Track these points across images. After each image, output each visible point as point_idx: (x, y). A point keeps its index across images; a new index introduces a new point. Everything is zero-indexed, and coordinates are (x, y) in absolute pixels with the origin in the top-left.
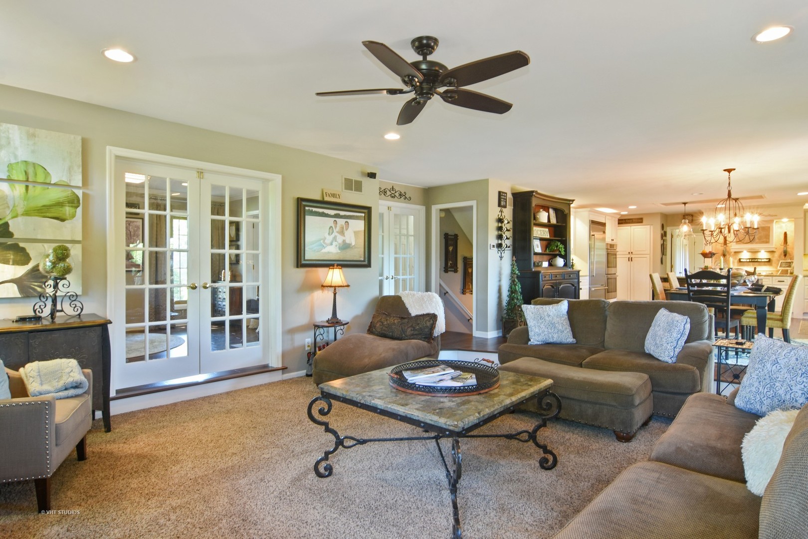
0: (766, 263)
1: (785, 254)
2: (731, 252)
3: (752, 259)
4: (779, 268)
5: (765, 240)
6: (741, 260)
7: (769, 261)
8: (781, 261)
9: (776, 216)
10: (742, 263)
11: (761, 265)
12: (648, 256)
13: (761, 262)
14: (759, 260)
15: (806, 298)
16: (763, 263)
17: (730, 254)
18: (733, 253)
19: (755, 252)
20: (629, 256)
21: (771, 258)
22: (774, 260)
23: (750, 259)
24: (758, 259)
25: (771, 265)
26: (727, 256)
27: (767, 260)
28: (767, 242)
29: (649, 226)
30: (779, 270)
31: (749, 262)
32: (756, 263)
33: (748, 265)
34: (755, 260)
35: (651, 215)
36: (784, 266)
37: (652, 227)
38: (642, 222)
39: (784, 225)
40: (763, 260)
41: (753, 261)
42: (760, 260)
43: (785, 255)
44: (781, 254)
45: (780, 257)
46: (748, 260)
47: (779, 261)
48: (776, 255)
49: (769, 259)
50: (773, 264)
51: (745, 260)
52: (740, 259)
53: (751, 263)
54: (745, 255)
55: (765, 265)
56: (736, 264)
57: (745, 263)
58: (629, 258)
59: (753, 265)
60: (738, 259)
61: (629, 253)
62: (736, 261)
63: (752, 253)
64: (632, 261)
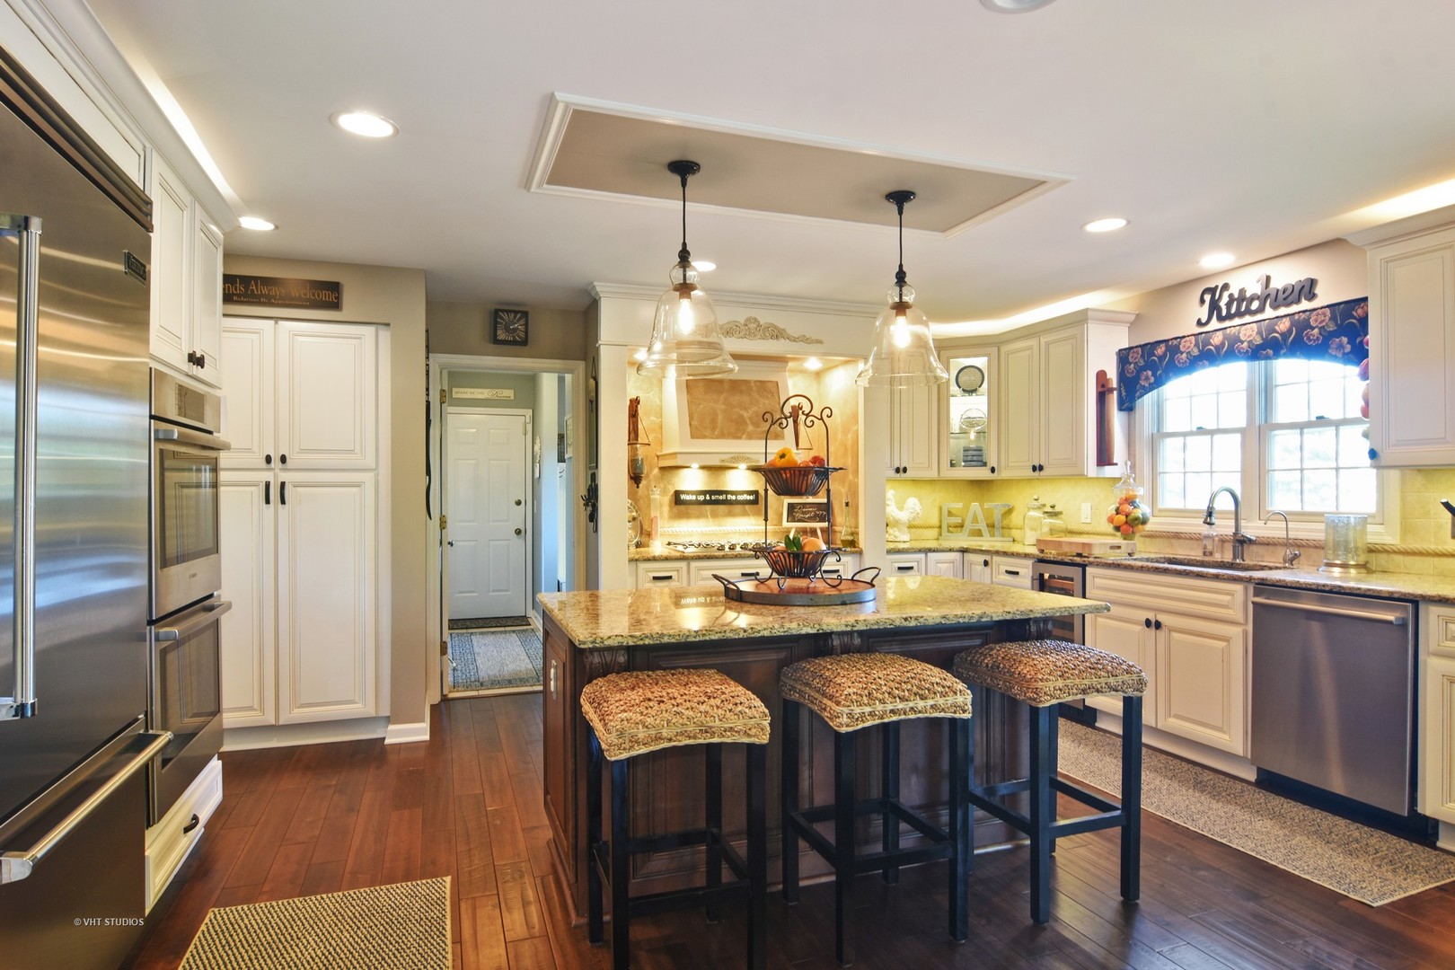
0: (747, 507)
3: (712, 493)
4: (785, 524)
6: (683, 497)
7: (756, 500)
9: (821, 342)
10: (683, 507)
11: (731, 514)
12: (368, 478)
13: (737, 502)
14: (729, 497)
16: (738, 508)
17: (649, 476)
18: (657, 470)
19: (720, 469)
20: (268, 476)
23: (704, 493)
24: (727, 493)
25: (763, 513)
26: (644, 484)
27: (751, 498)
29: (370, 330)
32: (721, 508)
34: (721, 497)
35: (379, 273)
36: (801, 516)
37: (385, 335)
38: (336, 305)
40: (740, 498)
41: (716, 500)
42: (734, 498)
46: (701, 498)
49: (756, 494)
51: (694, 498)
52: (677, 494)
53: (708, 507)
54: (692, 480)
55: (745, 514)
56: (666, 509)
57: (691, 507)
58: (268, 485)
59: (715, 515)
60: (672, 492)
61: (268, 459)
62: (667, 499)
63: (710, 472)
64: (283, 502)
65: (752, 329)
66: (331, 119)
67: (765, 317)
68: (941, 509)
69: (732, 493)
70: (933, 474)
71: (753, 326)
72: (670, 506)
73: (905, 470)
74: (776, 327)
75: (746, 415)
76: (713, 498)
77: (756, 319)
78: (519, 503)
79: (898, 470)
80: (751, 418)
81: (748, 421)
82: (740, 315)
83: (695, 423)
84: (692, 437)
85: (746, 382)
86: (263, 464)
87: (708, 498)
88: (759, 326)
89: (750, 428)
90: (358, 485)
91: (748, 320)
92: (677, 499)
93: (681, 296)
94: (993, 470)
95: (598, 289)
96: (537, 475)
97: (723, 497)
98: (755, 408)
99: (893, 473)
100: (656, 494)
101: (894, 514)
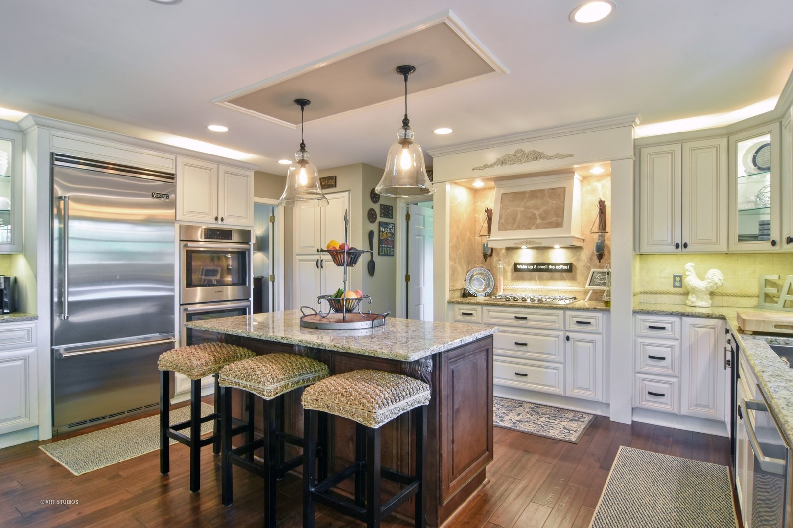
0: (564, 274)
1: (601, 253)
2: (501, 249)
3: (538, 264)
4: (587, 286)
5: (554, 219)
6: (519, 267)
7: (570, 269)
8: (593, 270)
9: (571, 156)
10: (519, 273)
11: (552, 279)
13: (556, 271)
14: (550, 267)
15: (638, 369)
16: (557, 275)
17: (498, 254)
18: (503, 251)
19: (543, 249)
20: (317, 257)
21: (574, 263)
22: (580, 266)
23: (533, 264)
24: (548, 264)
25: (574, 278)
26: (493, 259)
27: (566, 268)
28: (559, 225)
29: (347, 194)
30: (589, 290)
31: (534, 270)
32: (546, 274)
33: (531, 279)
34: (544, 267)
36: (597, 281)
37: (351, 194)
38: (335, 186)
39: (598, 185)
40: (558, 267)
41: (541, 269)
42: (553, 267)
43: (600, 256)
44: (593, 254)
45: (591, 259)
46: (531, 267)
47: (589, 269)
48: (585, 255)
49: (571, 265)
50: (579, 277)
51: (526, 267)
52: (516, 264)
53: (536, 274)
54: (526, 256)
55: (563, 279)
56: (509, 274)
57: (525, 273)
59: (541, 279)
60: (513, 263)
61: (318, 251)
62: (510, 268)
63: (538, 251)
64: (322, 267)
65: (521, 157)
67: (527, 147)
69: (552, 264)
70: (723, 247)
71: (519, 155)
72: (512, 272)
73: (685, 246)
74: (536, 152)
75: (537, 212)
76: (539, 267)
77: (521, 150)
79: (677, 246)
80: (540, 215)
81: (538, 217)
82: (511, 150)
84: (499, 230)
85: (542, 191)
86: (316, 252)
87: (535, 267)
88: (525, 153)
89: (539, 221)
91: (517, 152)
92: (516, 269)
94: (774, 243)
97: (546, 267)
98: (545, 208)
99: (673, 249)
100: (501, 265)
101: (691, 283)
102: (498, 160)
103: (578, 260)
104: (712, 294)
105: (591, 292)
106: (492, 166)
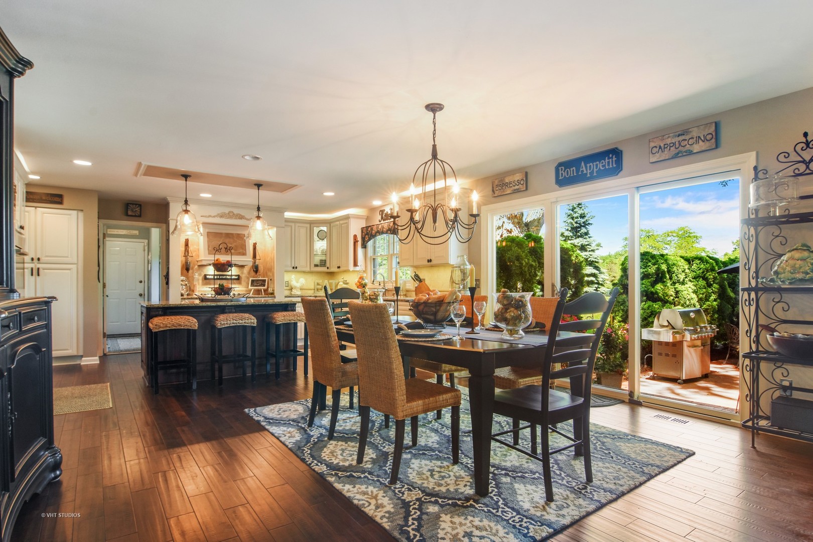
0: (235, 281)
1: (256, 269)
2: (195, 266)
3: (220, 275)
4: (250, 287)
5: (241, 251)
6: (208, 277)
7: (238, 278)
8: (251, 279)
10: (207, 281)
12: (74, 266)
13: (230, 279)
14: (227, 277)
17: (194, 269)
18: (197, 267)
20: (32, 265)
21: (241, 275)
22: (243, 276)
25: (240, 283)
26: (190, 271)
27: (236, 277)
29: (75, 212)
32: (224, 281)
34: (224, 277)
36: (256, 284)
37: (81, 214)
38: (61, 203)
40: (232, 277)
42: (229, 277)
43: (256, 271)
44: (250, 271)
45: (249, 273)
46: (215, 277)
47: (248, 278)
48: (246, 270)
49: (239, 276)
50: (242, 282)
51: (212, 277)
52: (205, 275)
53: (218, 281)
54: (211, 270)
56: (200, 281)
57: (211, 281)
58: (32, 269)
60: (203, 275)
61: (32, 259)
62: (201, 278)
64: (38, 275)
65: (231, 215)
66: (71, 161)
67: (236, 211)
68: (314, 282)
70: (308, 269)
71: (231, 214)
72: (202, 280)
73: (296, 268)
74: (241, 215)
76: (221, 277)
77: (232, 212)
78: (141, 282)
79: (293, 268)
81: (232, 249)
82: (227, 210)
83: (210, 249)
84: (209, 254)
85: (232, 234)
86: (30, 261)
87: (218, 277)
88: (234, 214)
89: (233, 251)
90: (69, 269)
91: (230, 212)
93: (185, 213)
94: (328, 268)
95: (169, 199)
96: (150, 269)
97: (225, 277)
98: (235, 244)
99: (291, 269)
100: (196, 276)
101: (294, 284)
102: (218, 214)
103: (242, 273)
104: (301, 289)
105: (253, 290)
106: (214, 217)
